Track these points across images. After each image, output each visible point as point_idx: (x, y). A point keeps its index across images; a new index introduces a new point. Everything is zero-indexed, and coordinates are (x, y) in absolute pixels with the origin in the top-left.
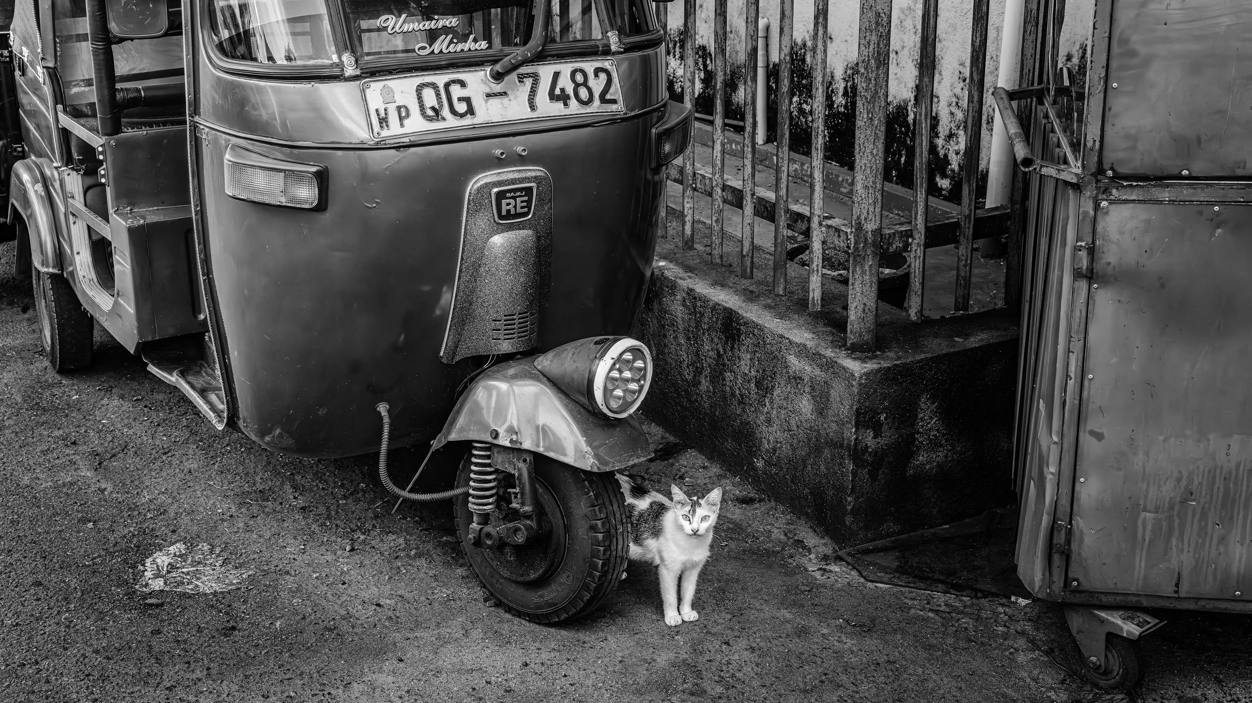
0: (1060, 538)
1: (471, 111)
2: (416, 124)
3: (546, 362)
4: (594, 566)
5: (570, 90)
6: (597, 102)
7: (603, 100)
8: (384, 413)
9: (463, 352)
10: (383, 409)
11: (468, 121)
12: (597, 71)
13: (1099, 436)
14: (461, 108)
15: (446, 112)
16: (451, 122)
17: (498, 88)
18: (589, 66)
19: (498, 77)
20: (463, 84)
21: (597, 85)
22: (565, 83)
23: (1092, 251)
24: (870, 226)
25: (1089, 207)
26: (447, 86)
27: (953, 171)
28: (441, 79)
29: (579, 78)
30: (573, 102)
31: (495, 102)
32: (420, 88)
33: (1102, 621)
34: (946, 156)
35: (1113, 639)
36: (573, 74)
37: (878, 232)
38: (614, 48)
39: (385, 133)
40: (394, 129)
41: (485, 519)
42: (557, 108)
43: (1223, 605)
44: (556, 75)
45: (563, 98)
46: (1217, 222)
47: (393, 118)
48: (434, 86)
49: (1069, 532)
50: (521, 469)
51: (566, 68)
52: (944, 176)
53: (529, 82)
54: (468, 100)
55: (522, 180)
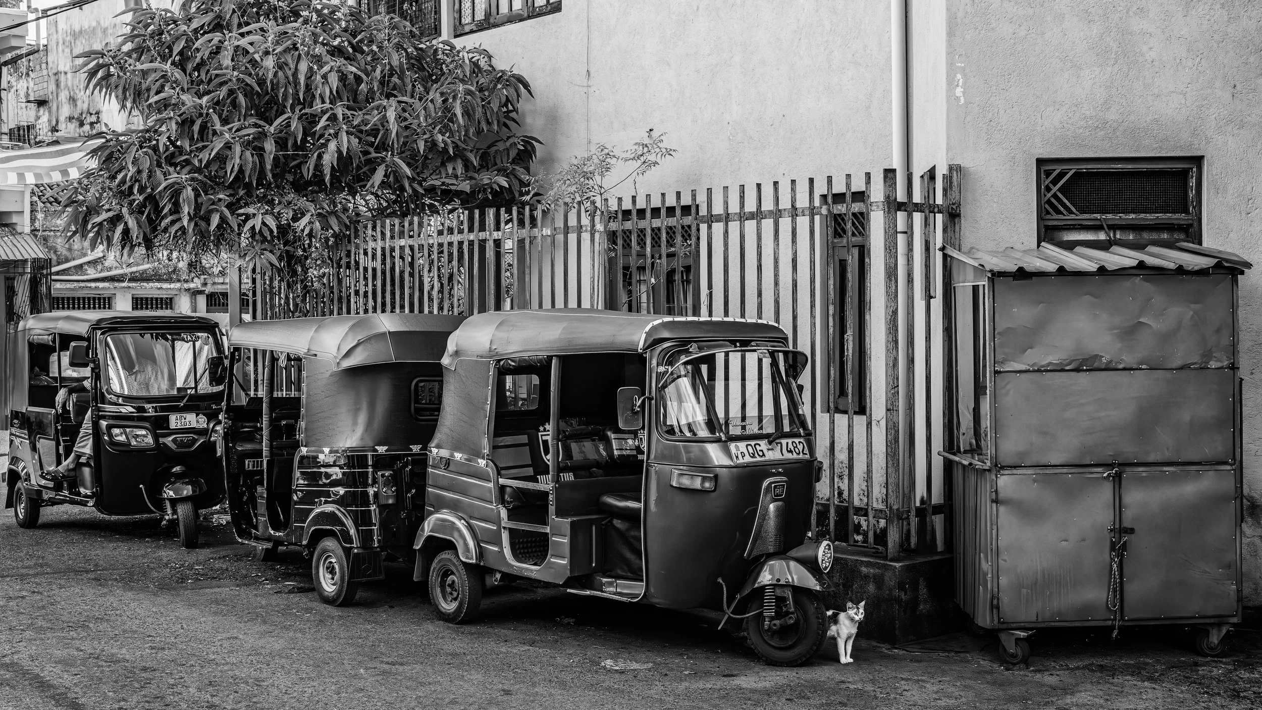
0: (995, 602)
1: (764, 455)
2: (748, 459)
3: (794, 553)
4: (818, 634)
5: (793, 449)
6: (801, 454)
7: (803, 454)
8: (721, 581)
9: (756, 553)
10: (720, 580)
11: (763, 459)
12: (799, 442)
13: (1005, 561)
14: (761, 453)
15: (756, 455)
16: (759, 459)
17: (770, 447)
18: (797, 440)
19: (770, 443)
20: (760, 445)
21: (800, 447)
22: (790, 446)
23: (996, 491)
24: (895, 507)
25: (994, 477)
26: (755, 445)
27: (864, 530)
28: (753, 443)
29: (795, 445)
30: (794, 453)
31: (770, 452)
32: (747, 446)
33: (1013, 634)
34: (859, 523)
35: (1018, 640)
36: (792, 442)
37: (898, 510)
38: (802, 434)
39: (738, 462)
40: (741, 461)
41: (772, 618)
42: (789, 456)
43: (1053, 624)
44: (787, 443)
45: (790, 451)
46: (1035, 481)
47: (740, 456)
48: (750, 445)
49: (998, 599)
50: (789, 594)
51: (790, 441)
52: (858, 534)
53: (779, 445)
54: (762, 451)
55: (781, 482)
